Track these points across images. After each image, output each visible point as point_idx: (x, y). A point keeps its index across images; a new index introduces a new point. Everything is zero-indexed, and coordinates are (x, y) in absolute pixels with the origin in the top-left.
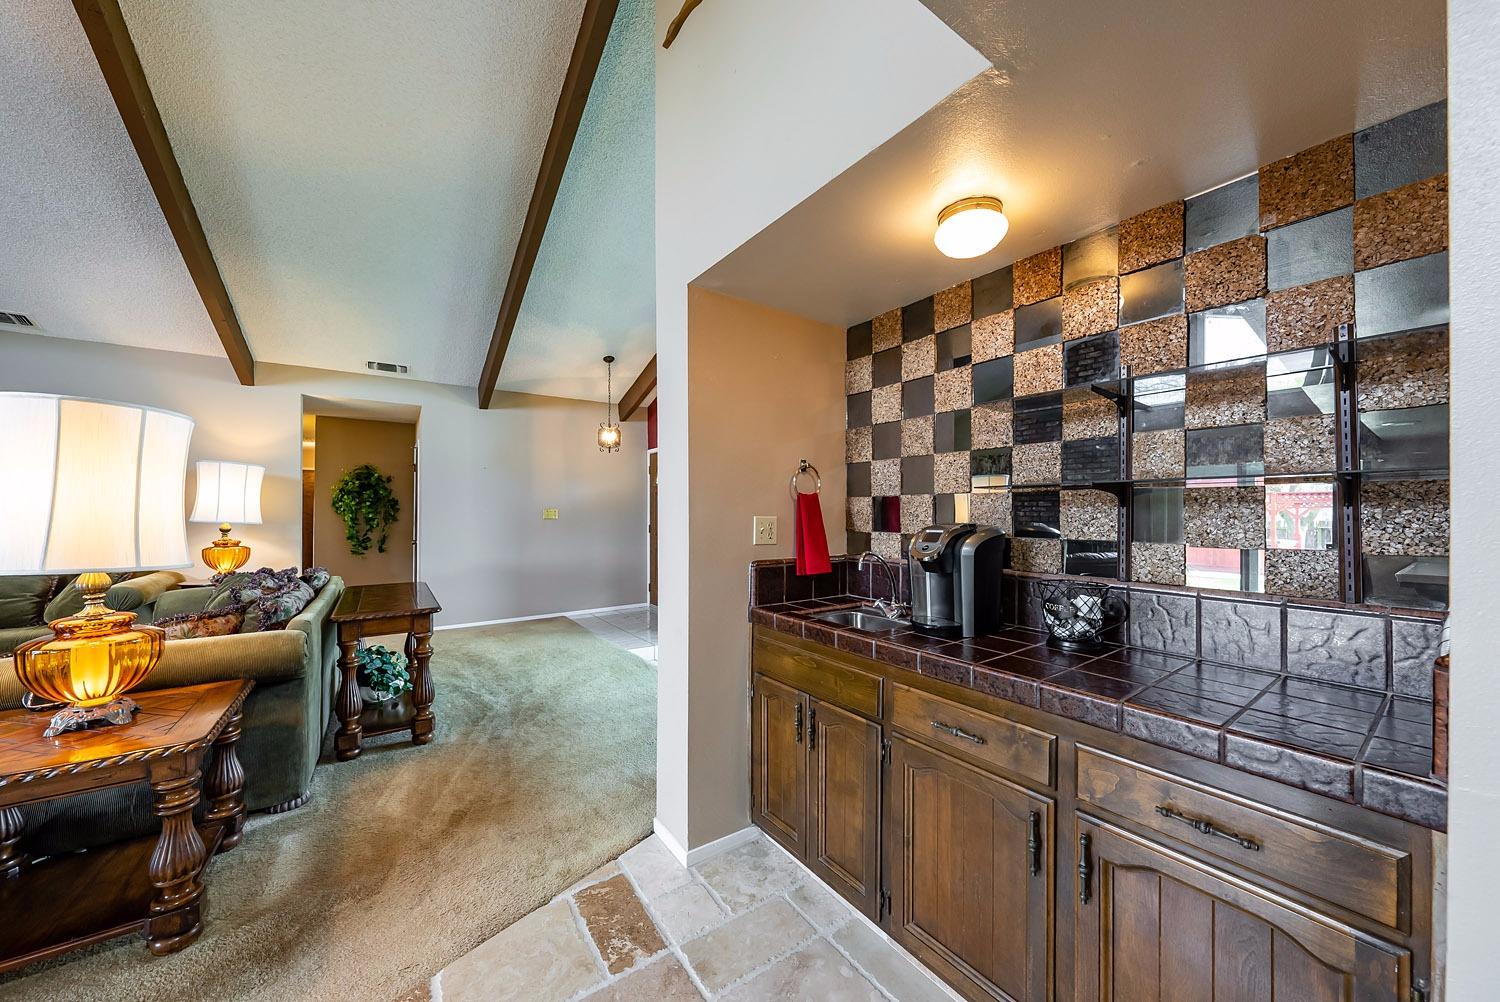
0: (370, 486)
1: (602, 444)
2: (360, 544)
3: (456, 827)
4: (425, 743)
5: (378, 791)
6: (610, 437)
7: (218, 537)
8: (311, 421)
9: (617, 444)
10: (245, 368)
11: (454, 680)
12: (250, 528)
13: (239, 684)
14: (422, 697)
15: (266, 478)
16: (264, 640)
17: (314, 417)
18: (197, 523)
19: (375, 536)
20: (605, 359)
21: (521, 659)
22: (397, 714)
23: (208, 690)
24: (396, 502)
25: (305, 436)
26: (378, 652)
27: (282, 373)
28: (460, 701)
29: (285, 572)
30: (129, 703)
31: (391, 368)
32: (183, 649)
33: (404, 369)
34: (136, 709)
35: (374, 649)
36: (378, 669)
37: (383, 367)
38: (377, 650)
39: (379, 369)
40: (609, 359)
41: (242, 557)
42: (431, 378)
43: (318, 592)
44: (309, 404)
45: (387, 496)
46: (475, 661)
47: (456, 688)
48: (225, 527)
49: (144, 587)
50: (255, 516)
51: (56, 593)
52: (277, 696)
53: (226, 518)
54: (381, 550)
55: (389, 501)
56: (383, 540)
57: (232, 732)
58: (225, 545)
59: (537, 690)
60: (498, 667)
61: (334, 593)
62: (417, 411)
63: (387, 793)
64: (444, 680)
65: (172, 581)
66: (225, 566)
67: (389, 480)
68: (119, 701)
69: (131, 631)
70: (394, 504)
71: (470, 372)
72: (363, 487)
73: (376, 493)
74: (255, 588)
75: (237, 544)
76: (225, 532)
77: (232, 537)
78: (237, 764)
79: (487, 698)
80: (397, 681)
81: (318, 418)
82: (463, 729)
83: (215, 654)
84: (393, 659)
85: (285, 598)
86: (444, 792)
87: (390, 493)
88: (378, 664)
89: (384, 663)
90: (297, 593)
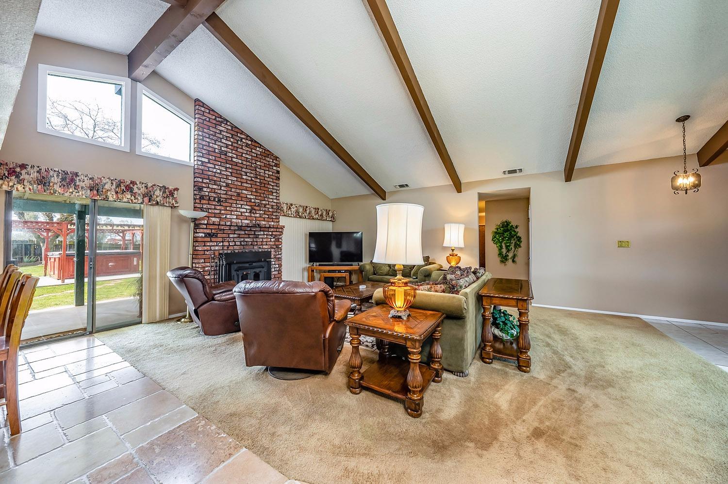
0: (507, 230)
1: (676, 189)
2: (504, 259)
3: (537, 439)
4: (525, 372)
5: (497, 388)
6: (686, 181)
7: (451, 252)
8: (483, 204)
9: (696, 186)
10: (458, 186)
11: (548, 340)
12: (461, 249)
13: (440, 314)
14: (523, 345)
15: (465, 229)
16: (450, 298)
17: (484, 202)
18: (445, 247)
19: (510, 255)
20: (678, 120)
21: (595, 340)
22: (512, 348)
23: (431, 314)
24: (520, 238)
25: (480, 211)
26: (503, 313)
27: (472, 185)
28: (549, 354)
29: (466, 268)
30: (408, 312)
31: (514, 171)
32: (426, 295)
33: (521, 170)
34: (409, 315)
35: (502, 311)
36: (503, 322)
37: (510, 172)
38: (503, 312)
39: (509, 173)
40: (683, 119)
41: (458, 261)
42: (535, 172)
43: (478, 278)
44: (481, 197)
45: (516, 235)
46: (563, 332)
47: (548, 345)
48: (453, 248)
49: (430, 269)
50: (462, 244)
51: (413, 268)
52: (455, 323)
53: (454, 244)
54: (513, 261)
55: (517, 237)
56: (514, 256)
57: (437, 334)
58: (453, 255)
59: (608, 367)
60: (578, 340)
61: (484, 281)
62: (528, 190)
63: (501, 392)
64: (541, 337)
65: (439, 267)
66: (453, 264)
67: (517, 227)
68: (405, 311)
69: (407, 286)
70: (519, 239)
71: (559, 163)
72: (505, 231)
73: (511, 232)
74: (452, 274)
75: (456, 255)
76: (453, 250)
77: (455, 252)
78: (440, 348)
79: (568, 359)
80: (513, 331)
81: (486, 202)
82: (549, 373)
83: (434, 300)
84: (511, 319)
85: (461, 281)
86: (532, 410)
87: (517, 233)
88: (503, 319)
89: (506, 319)
90: (466, 279)
